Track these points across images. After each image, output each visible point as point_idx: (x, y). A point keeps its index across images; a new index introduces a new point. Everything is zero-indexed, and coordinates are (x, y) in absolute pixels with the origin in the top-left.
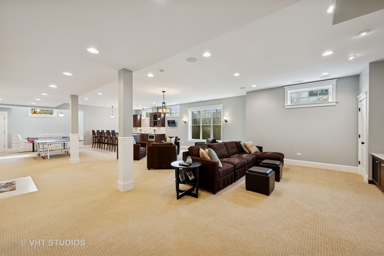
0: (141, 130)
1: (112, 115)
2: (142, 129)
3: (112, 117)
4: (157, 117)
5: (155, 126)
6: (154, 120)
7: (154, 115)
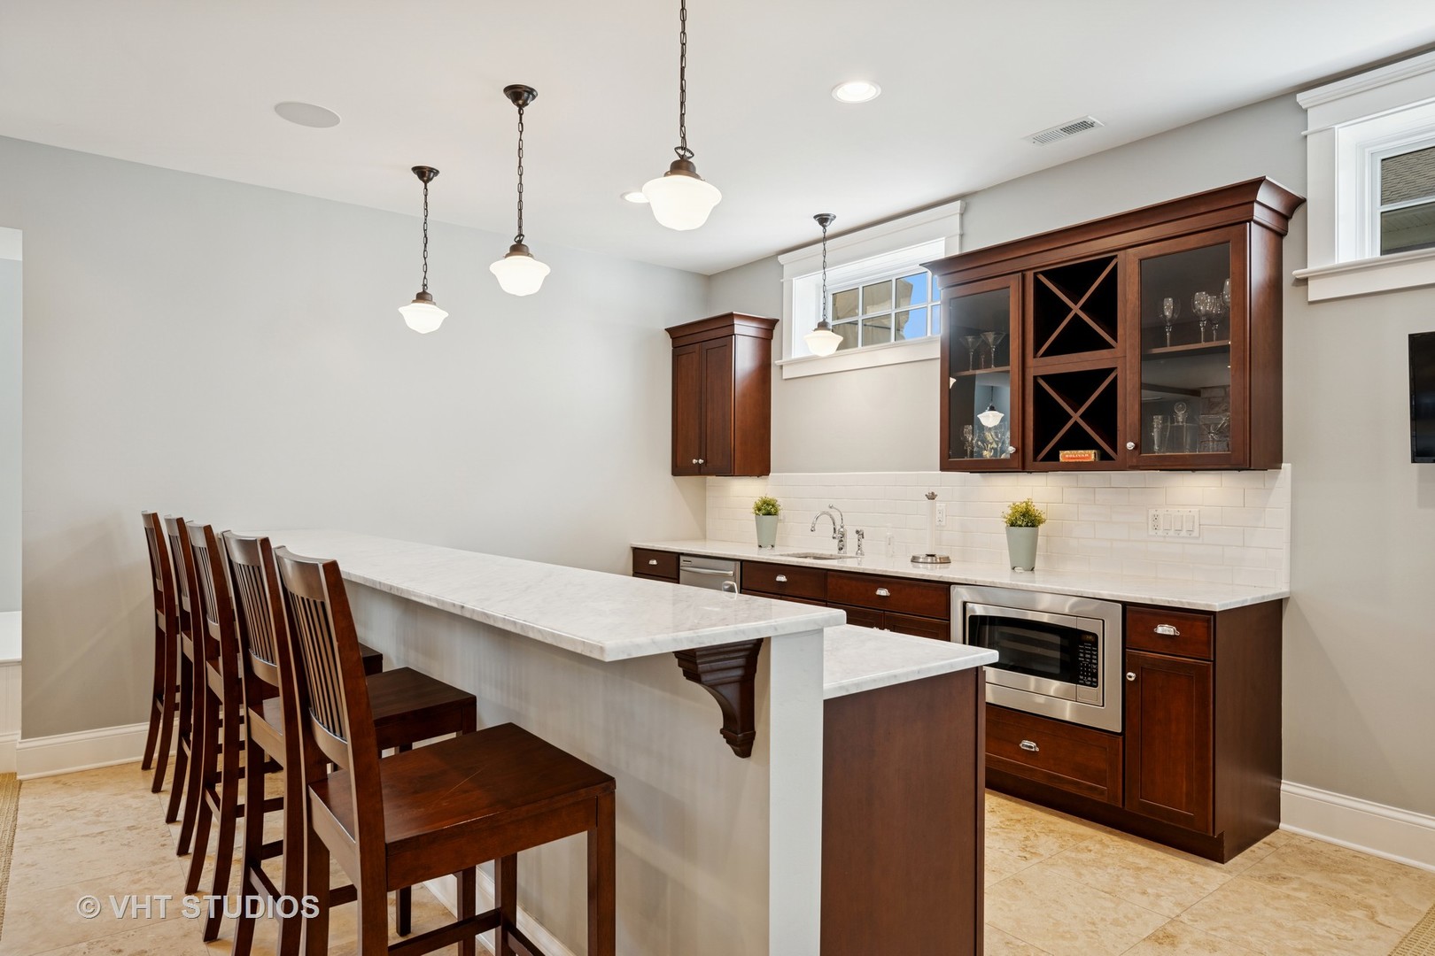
0: (767, 509)
1: (422, 297)
2: (780, 502)
3: (424, 319)
4: (1126, 301)
5: (1062, 454)
6: (1045, 354)
7: (1037, 283)
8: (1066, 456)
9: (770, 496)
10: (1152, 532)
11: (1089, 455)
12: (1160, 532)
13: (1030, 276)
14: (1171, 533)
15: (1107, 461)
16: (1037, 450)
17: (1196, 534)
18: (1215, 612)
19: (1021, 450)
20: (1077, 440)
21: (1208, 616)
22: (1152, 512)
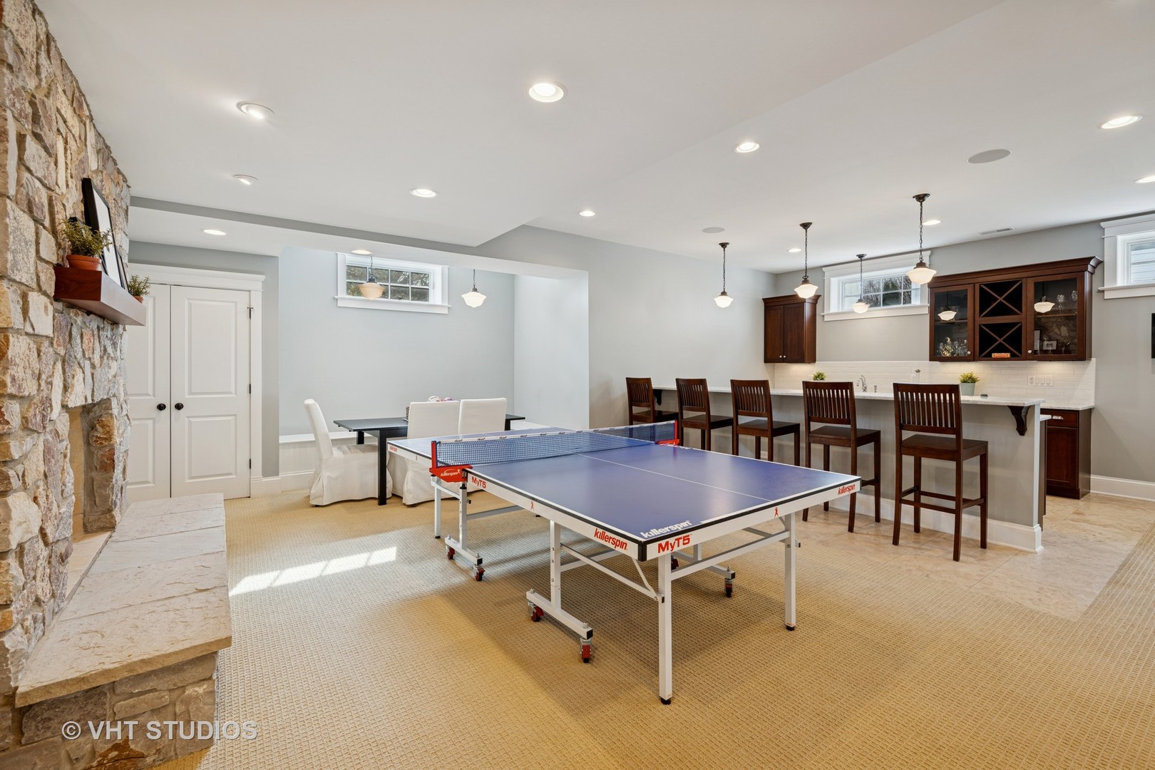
1: (724, 293)
4: (1027, 297)
5: (993, 354)
6: (985, 316)
7: (981, 288)
8: (995, 355)
9: (821, 372)
10: (1030, 384)
11: (1008, 355)
12: (1034, 384)
13: (977, 286)
14: (1039, 384)
15: (1014, 357)
16: (981, 352)
17: (1051, 385)
18: (1078, 411)
19: (973, 353)
20: (1001, 349)
21: (1076, 413)
22: (1030, 377)
